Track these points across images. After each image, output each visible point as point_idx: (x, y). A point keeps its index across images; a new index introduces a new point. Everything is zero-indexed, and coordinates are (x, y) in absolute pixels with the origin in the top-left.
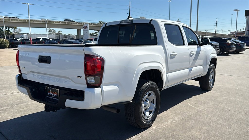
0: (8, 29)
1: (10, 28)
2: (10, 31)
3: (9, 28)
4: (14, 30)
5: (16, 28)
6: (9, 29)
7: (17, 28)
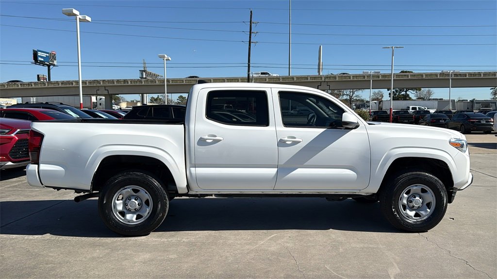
0: (406, 92)
1: (410, 91)
2: (408, 95)
3: (408, 89)
4: (417, 92)
5: (420, 90)
6: (408, 92)
7: (422, 89)
